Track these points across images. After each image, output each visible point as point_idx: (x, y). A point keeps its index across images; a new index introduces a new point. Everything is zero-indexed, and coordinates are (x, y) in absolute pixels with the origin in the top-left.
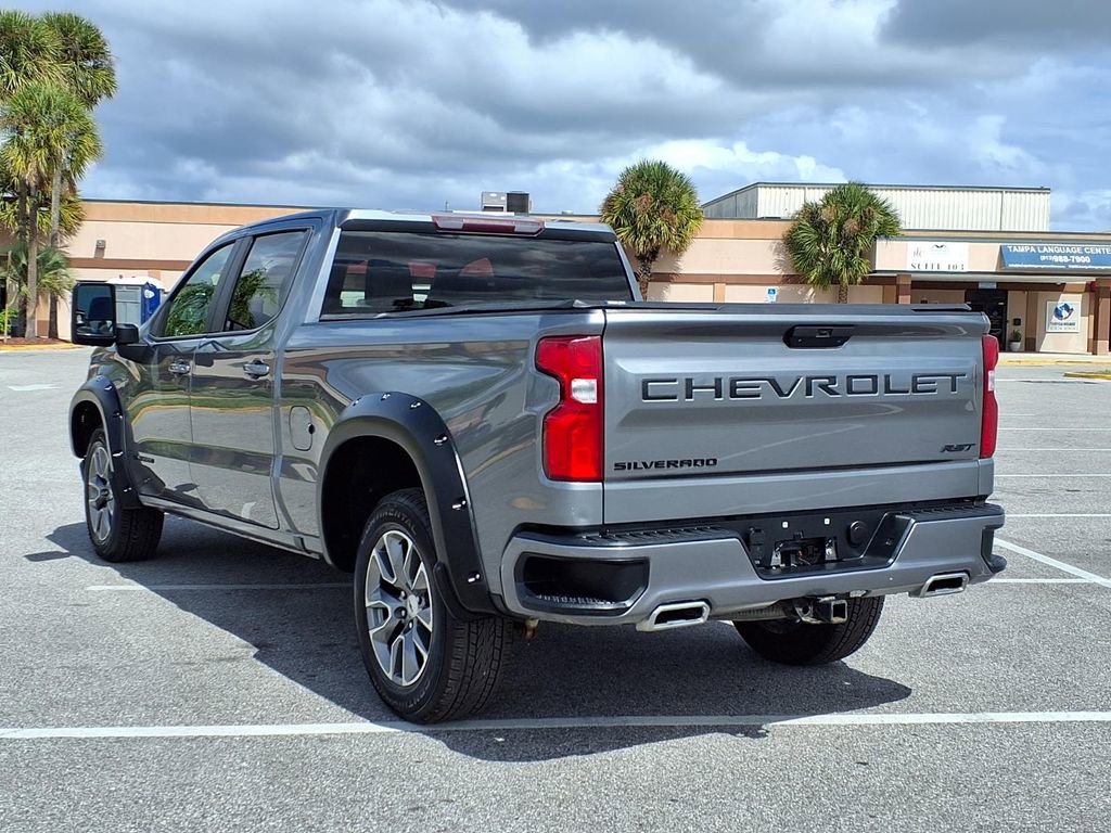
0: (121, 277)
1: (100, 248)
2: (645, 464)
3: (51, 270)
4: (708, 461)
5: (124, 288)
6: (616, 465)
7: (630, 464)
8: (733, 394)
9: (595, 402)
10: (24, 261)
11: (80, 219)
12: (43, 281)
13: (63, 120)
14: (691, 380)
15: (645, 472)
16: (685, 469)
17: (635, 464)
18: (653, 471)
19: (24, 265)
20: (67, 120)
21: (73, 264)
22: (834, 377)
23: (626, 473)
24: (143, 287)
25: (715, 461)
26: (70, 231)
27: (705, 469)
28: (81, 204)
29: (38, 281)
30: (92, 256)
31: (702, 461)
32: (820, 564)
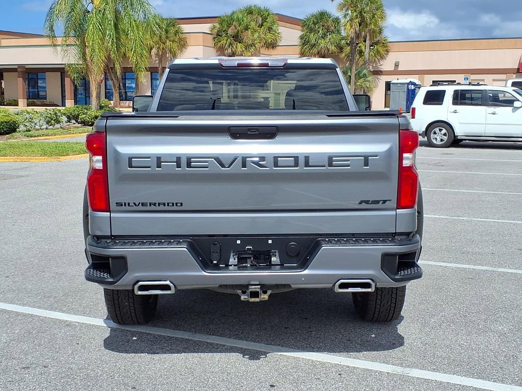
0: (398, 79)
1: (397, 65)
2: (135, 204)
3: (362, 78)
4: (176, 204)
5: (399, 85)
6: (117, 203)
7: (125, 204)
8: (189, 165)
9: (102, 168)
10: (349, 74)
11: (387, 51)
12: (358, 83)
13: (368, 4)
14: (160, 157)
15: (135, 208)
16: (162, 208)
17: (129, 204)
18: (140, 208)
19: (349, 76)
20: (370, 4)
21: (383, 73)
22: (264, 157)
23: (123, 208)
24: (408, 84)
25: (182, 204)
26: (382, 58)
27: (175, 208)
28: (388, 44)
29: (355, 83)
30: (393, 69)
31: (173, 204)
32: (270, 266)
